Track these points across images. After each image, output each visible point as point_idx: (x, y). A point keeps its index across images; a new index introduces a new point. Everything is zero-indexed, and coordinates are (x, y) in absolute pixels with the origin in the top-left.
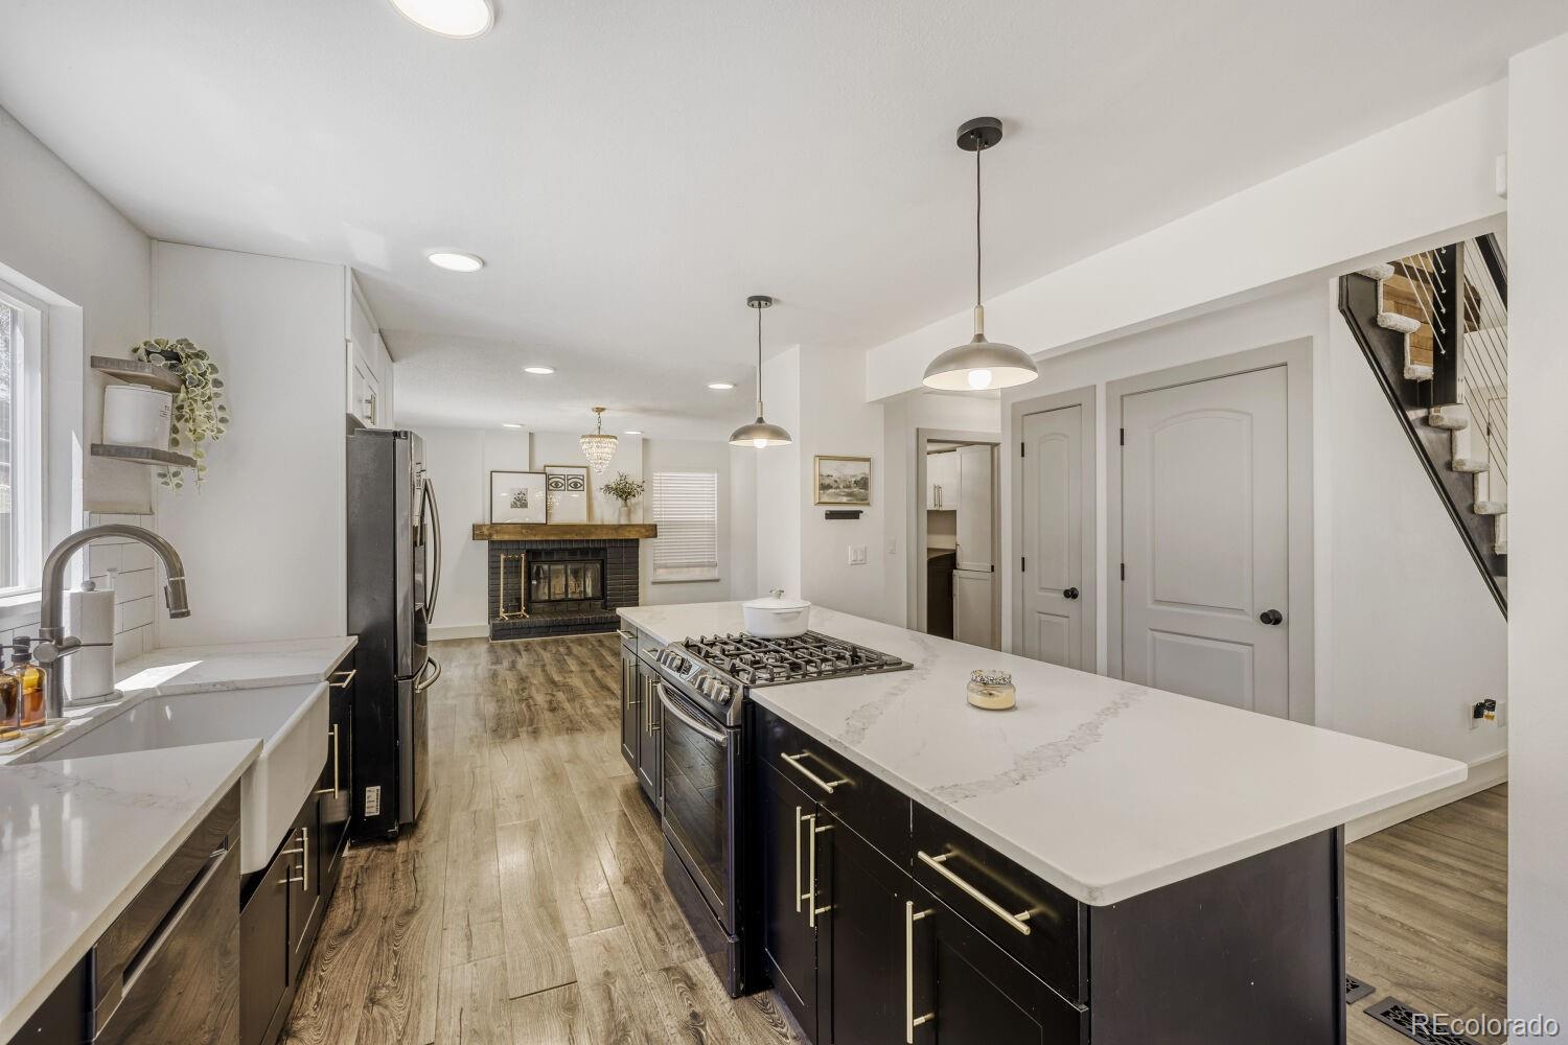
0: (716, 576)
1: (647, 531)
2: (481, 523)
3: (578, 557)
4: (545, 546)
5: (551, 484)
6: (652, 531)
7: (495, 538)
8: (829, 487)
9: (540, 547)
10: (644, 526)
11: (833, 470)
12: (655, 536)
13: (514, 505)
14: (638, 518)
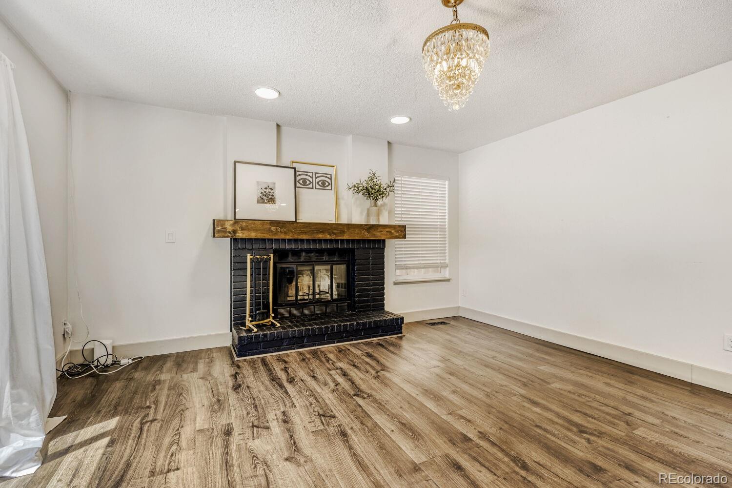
0: (447, 276)
1: (397, 232)
2: (222, 218)
3: (325, 258)
4: (294, 246)
5: (301, 181)
6: (400, 232)
7: (240, 235)
9: (288, 246)
10: (392, 226)
12: (404, 237)
13: (261, 201)
14: (387, 219)
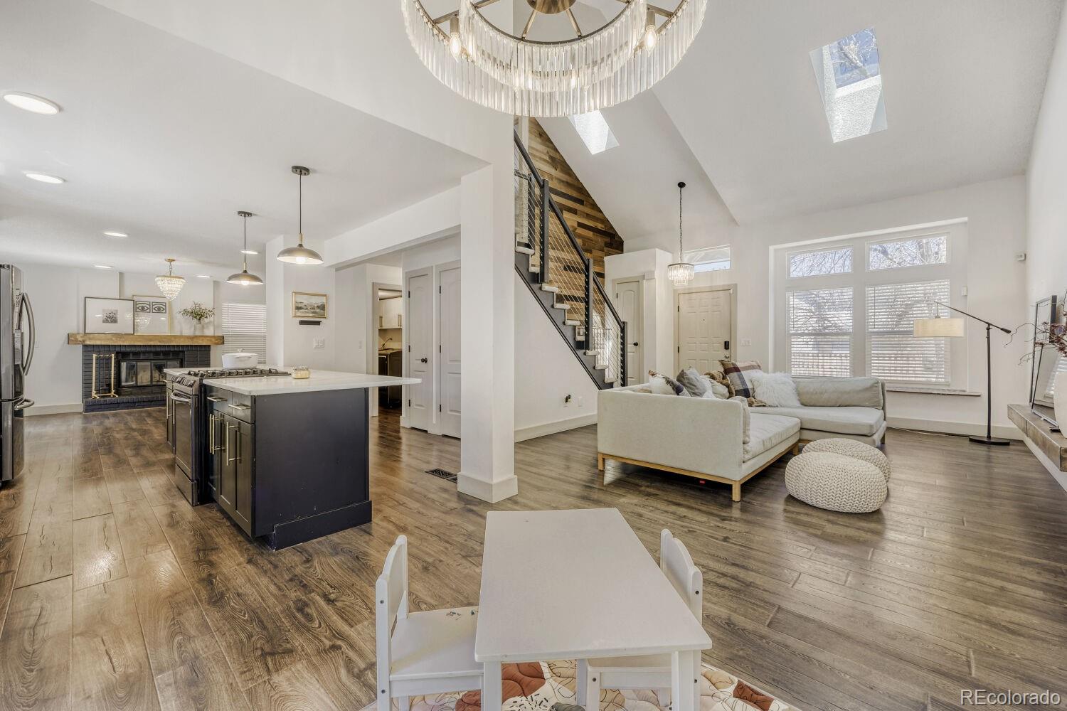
1: (217, 340)
2: (74, 332)
4: (133, 349)
5: (138, 308)
6: (221, 340)
7: (88, 343)
8: (301, 308)
9: (128, 350)
10: (214, 337)
11: (305, 300)
12: (223, 344)
13: (105, 321)
14: (210, 332)
